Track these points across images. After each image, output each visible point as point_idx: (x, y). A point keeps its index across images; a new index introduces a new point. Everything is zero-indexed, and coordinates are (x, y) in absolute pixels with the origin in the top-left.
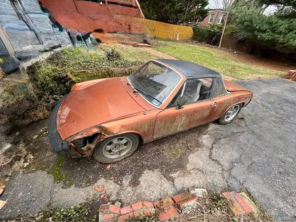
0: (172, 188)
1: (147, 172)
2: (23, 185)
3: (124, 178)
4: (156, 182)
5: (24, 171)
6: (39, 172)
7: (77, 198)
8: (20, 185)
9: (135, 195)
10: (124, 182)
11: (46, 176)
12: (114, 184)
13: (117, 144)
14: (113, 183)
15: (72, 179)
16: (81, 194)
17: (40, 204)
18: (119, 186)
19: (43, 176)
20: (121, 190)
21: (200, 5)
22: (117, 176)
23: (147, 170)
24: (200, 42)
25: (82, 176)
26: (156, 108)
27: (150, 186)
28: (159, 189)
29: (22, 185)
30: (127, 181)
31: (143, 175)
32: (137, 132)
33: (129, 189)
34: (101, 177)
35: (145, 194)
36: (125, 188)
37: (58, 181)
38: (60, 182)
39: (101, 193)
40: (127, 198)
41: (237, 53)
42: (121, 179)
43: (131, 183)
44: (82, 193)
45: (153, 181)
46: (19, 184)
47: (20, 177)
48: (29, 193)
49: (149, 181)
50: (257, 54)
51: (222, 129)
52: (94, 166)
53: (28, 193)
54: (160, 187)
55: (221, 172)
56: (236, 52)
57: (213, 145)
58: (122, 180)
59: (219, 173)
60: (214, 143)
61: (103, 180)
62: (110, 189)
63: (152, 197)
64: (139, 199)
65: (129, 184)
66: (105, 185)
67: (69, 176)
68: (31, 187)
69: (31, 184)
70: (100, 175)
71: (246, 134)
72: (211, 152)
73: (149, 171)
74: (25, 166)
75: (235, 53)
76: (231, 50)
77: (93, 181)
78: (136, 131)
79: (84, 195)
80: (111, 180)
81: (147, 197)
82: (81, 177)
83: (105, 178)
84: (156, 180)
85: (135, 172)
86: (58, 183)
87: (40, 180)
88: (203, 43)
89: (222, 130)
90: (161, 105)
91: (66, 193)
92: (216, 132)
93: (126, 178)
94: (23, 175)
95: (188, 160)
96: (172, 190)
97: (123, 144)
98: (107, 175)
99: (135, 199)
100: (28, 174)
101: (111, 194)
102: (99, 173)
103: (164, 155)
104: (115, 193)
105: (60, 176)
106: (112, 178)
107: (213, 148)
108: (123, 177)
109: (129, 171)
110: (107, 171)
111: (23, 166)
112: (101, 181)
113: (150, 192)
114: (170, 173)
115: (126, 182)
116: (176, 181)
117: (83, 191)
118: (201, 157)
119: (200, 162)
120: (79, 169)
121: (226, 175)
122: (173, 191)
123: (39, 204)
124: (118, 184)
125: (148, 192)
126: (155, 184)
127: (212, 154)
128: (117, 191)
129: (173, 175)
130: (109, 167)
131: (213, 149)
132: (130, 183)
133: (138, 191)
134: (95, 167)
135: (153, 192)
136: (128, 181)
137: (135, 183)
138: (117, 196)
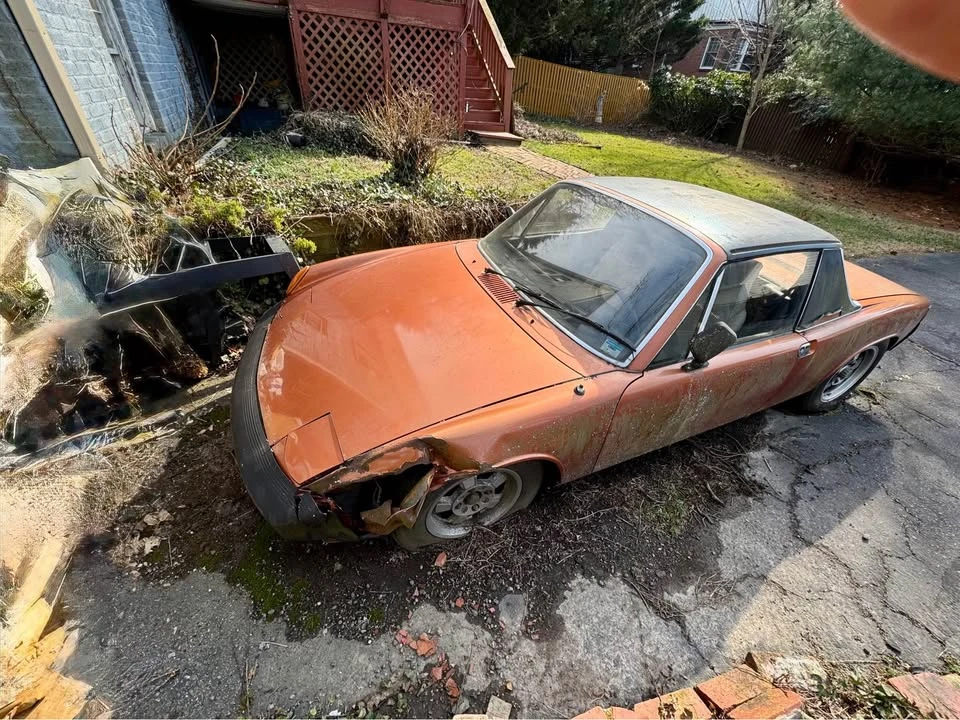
0: (685, 649)
1: (580, 584)
2: (146, 621)
3: (502, 605)
4: (622, 624)
5: (144, 568)
6: (198, 575)
7: (344, 679)
8: (137, 622)
9: (555, 672)
10: (504, 618)
11: (224, 589)
12: (470, 626)
13: (471, 492)
14: (465, 623)
15: (319, 604)
16: (358, 664)
17: (215, 700)
18: (488, 635)
19: (213, 591)
20: (501, 650)
21: (676, 8)
22: (475, 598)
23: (579, 578)
24: (674, 130)
25: (353, 595)
26: (613, 368)
27: (600, 638)
28: (636, 653)
29: (142, 620)
30: (513, 616)
31: (566, 593)
32: (551, 457)
33: (528, 648)
34: (421, 597)
35: (588, 670)
36: (511, 644)
37: (271, 612)
38: (276, 614)
39: (429, 661)
40: (525, 684)
41: (799, 170)
42: (492, 610)
43: (530, 623)
44: (362, 659)
45: (607, 619)
46: (131, 617)
47: (134, 590)
48: (174, 654)
49: (595, 620)
50: (871, 172)
51: (812, 430)
52: (389, 556)
53: (170, 655)
54: (638, 643)
55: (848, 591)
56: (795, 166)
57: (797, 488)
58: (498, 612)
59: (844, 596)
60: (798, 481)
61: (427, 609)
62: (458, 645)
63: (617, 682)
64: (572, 691)
65: (524, 628)
66: (440, 631)
67: (304, 592)
68: (176, 628)
69: (176, 619)
70: (416, 593)
71: (899, 448)
72: (794, 515)
73: (588, 581)
74: (148, 550)
75: (793, 170)
76: (777, 158)
77: (395, 612)
78: (548, 452)
79: (370, 667)
80: (457, 609)
81: (600, 683)
82: (349, 597)
83: (436, 601)
84: (620, 617)
85: (536, 583)
86: (270, 619)
87: (205, 605)
88: (683, 134)
89: (813, 435)
90: (631, 357)
91: (305, 658)
92: (793, 442)
93: (508, 604)
94: (145, 585)
95: (719, 543)
96: (685, 658)
97: (491, 492)
98: (442, 592)
99: (556, 686)
100: (161, 582)
101: (467, 667)
102: (412, 582)
103: (628, 520)
104: (478, 660)
105: (273, 591)
106: (460, 603)
107: (798, 498)
108: (499, 600)
109: (514, 579)
110: (437, 576)
111: (142, 549)
112: (424, 617)
113: (608, 663)
114: (662, 591)
115: (512, 620)
116: (692, 621)
117: (362, 651)
118: (762, 530)
119: (765, 550)
120: (338, 566)
121: (870, 602)
122: (690, 660)
123: (212, 698)
124: (483, 627)
125: (598, 661)
126: (619, 632)
127: (798, 522)
128: (485, 653)
129: (677, 598)
130: (443, 562)
131: (799, 503)
132: (527, 626)
133: (562, 657)
134: (392, 559)
135: (617, 663)
136: (520, 618)
137: (545, 626)
138: (488, 674)
